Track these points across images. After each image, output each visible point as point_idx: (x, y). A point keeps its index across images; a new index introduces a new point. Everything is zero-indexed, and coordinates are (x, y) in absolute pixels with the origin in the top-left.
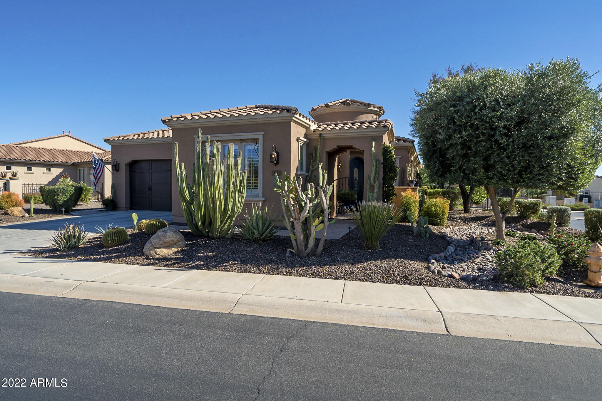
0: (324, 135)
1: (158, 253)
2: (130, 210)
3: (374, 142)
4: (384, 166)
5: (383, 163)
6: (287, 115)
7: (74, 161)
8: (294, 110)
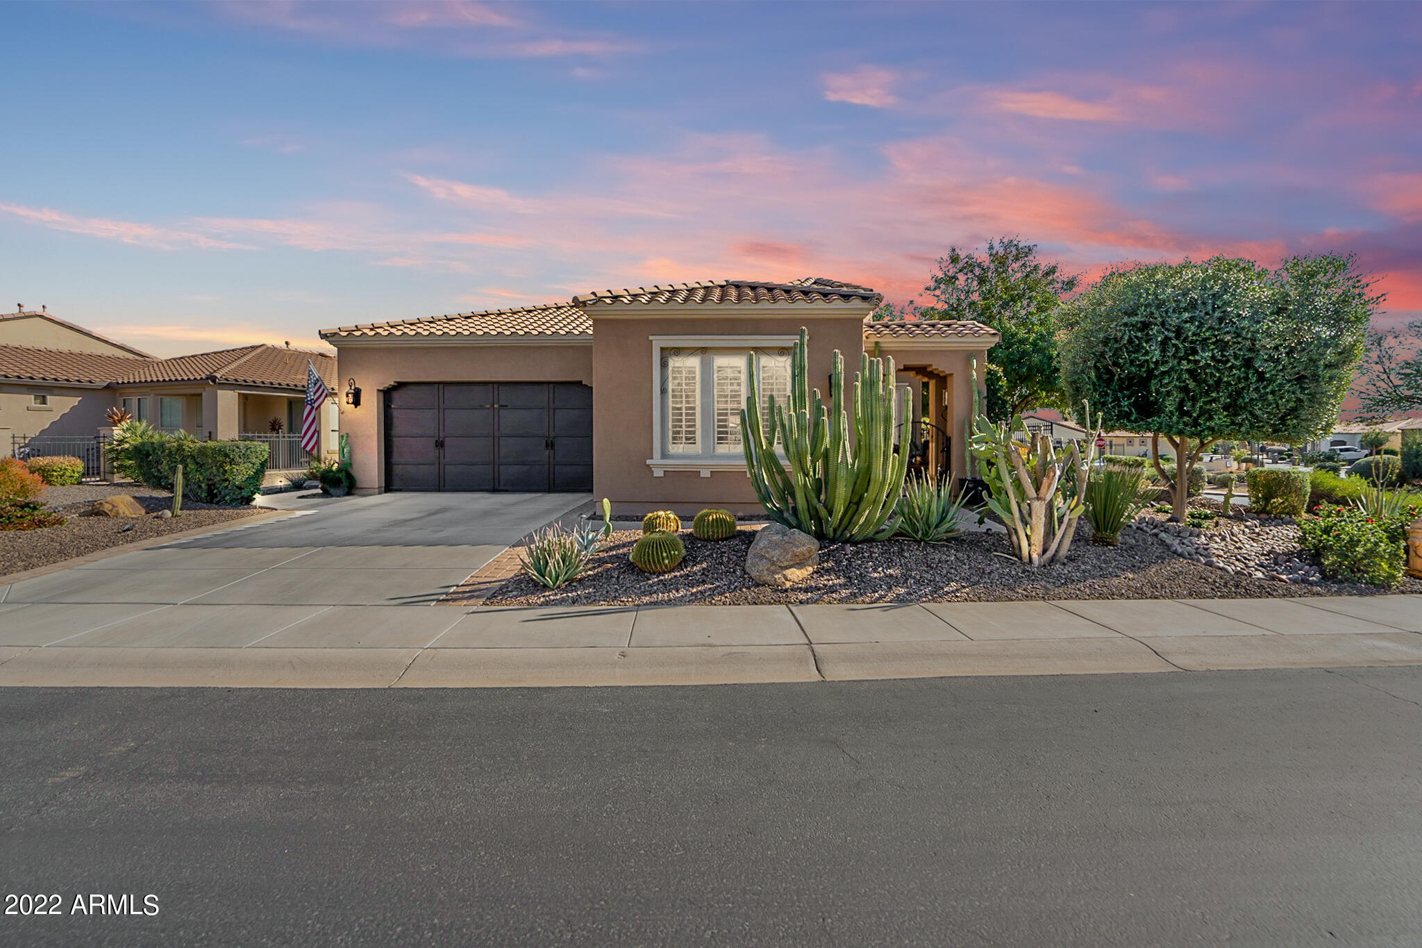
0: (882, 345)
1: (789, 577)
2: (386, 492)
3: (975, 361)
4: (988, 402)
5: (988, 396)
6: (860, 307)
7: (109, 381)
8: (877, 299)
